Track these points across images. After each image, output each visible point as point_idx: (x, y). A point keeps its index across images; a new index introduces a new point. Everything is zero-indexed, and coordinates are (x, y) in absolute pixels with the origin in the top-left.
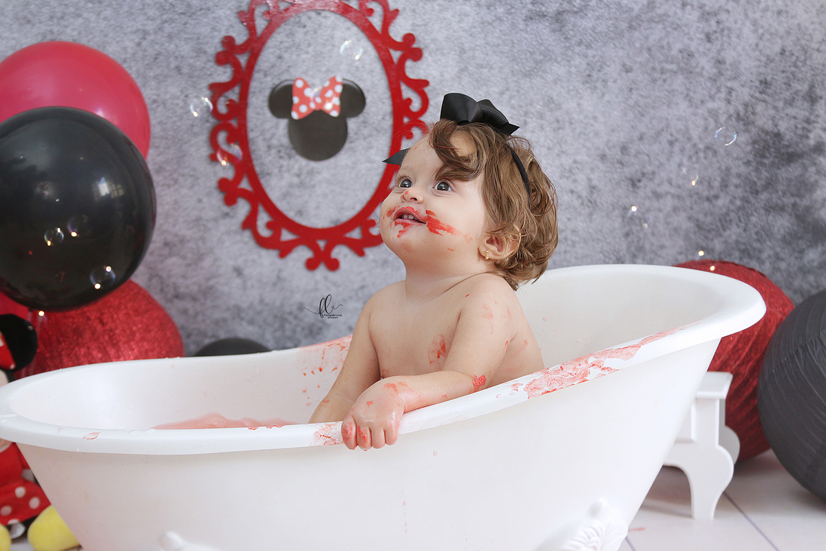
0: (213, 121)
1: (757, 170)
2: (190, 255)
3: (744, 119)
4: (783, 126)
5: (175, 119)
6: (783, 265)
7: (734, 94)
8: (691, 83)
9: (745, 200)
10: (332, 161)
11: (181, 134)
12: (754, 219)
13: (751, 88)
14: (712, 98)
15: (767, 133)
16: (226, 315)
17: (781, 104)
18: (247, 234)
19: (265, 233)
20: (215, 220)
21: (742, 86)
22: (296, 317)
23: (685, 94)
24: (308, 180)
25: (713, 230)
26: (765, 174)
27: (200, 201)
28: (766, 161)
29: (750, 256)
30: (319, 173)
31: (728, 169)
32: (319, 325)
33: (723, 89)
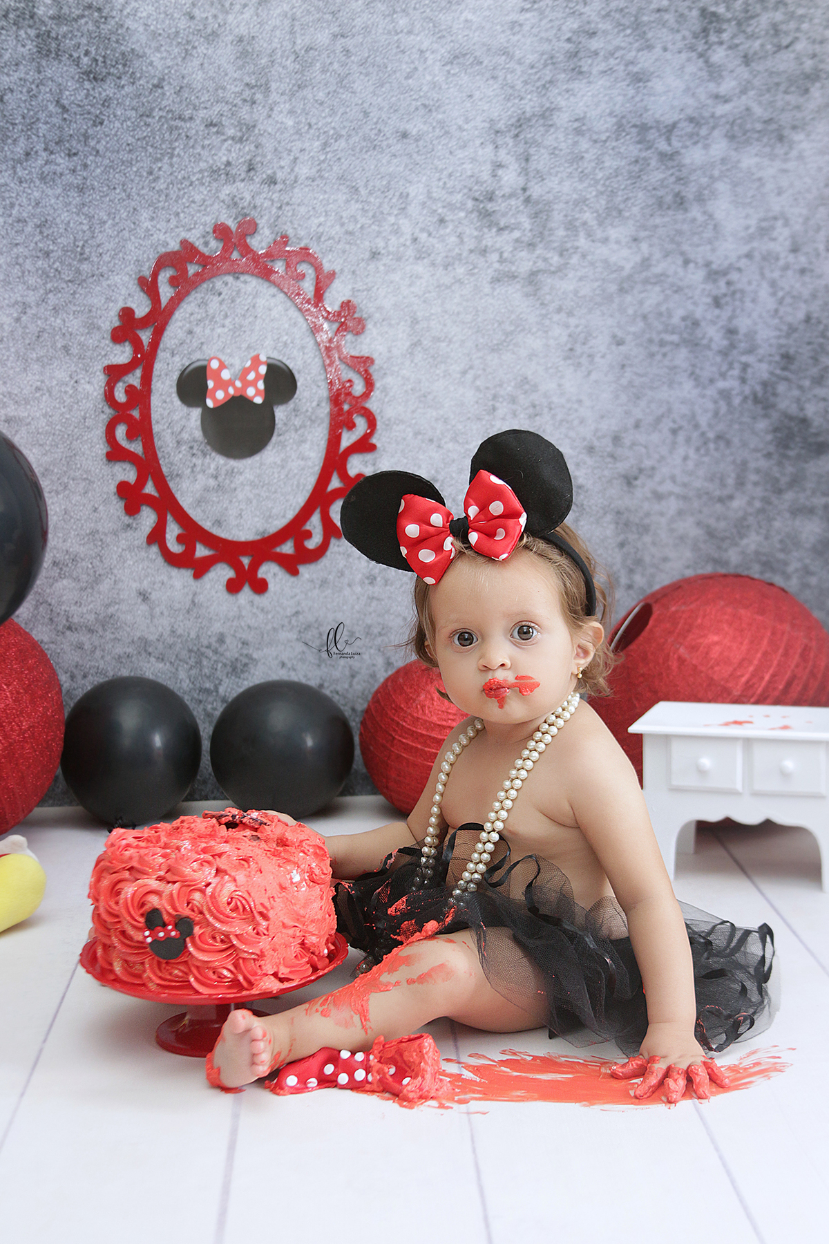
0: (109, 412)
1: (780, 464)
2: (84, 577)
3: (763, 400)
4: (811, 410)
5: (63, 410)
6: (813, 581)
7: (750, 371)
8: (697, 357)
9: (766, 501)
10: (257, 458)
11: (72, 427)
12: (777, 524)
13: (770, 363)
14: (723, 375)
15: (791, 418)
16: (129, 650)
17: (807, 383)
18: (155, 549)
19: (175, 548)
20: (115, 533)
21: (760, 361)
22: (216, 652)
23: (689, 372)
24: (227, 481)
25: (727, 538)
26: (790, 469)
27: (95, 510)
28: (791, 453)
29: (773, 570)
30: (241, 473)
31: (744, 463)
32: (245, 660)
33: (736, 365)
